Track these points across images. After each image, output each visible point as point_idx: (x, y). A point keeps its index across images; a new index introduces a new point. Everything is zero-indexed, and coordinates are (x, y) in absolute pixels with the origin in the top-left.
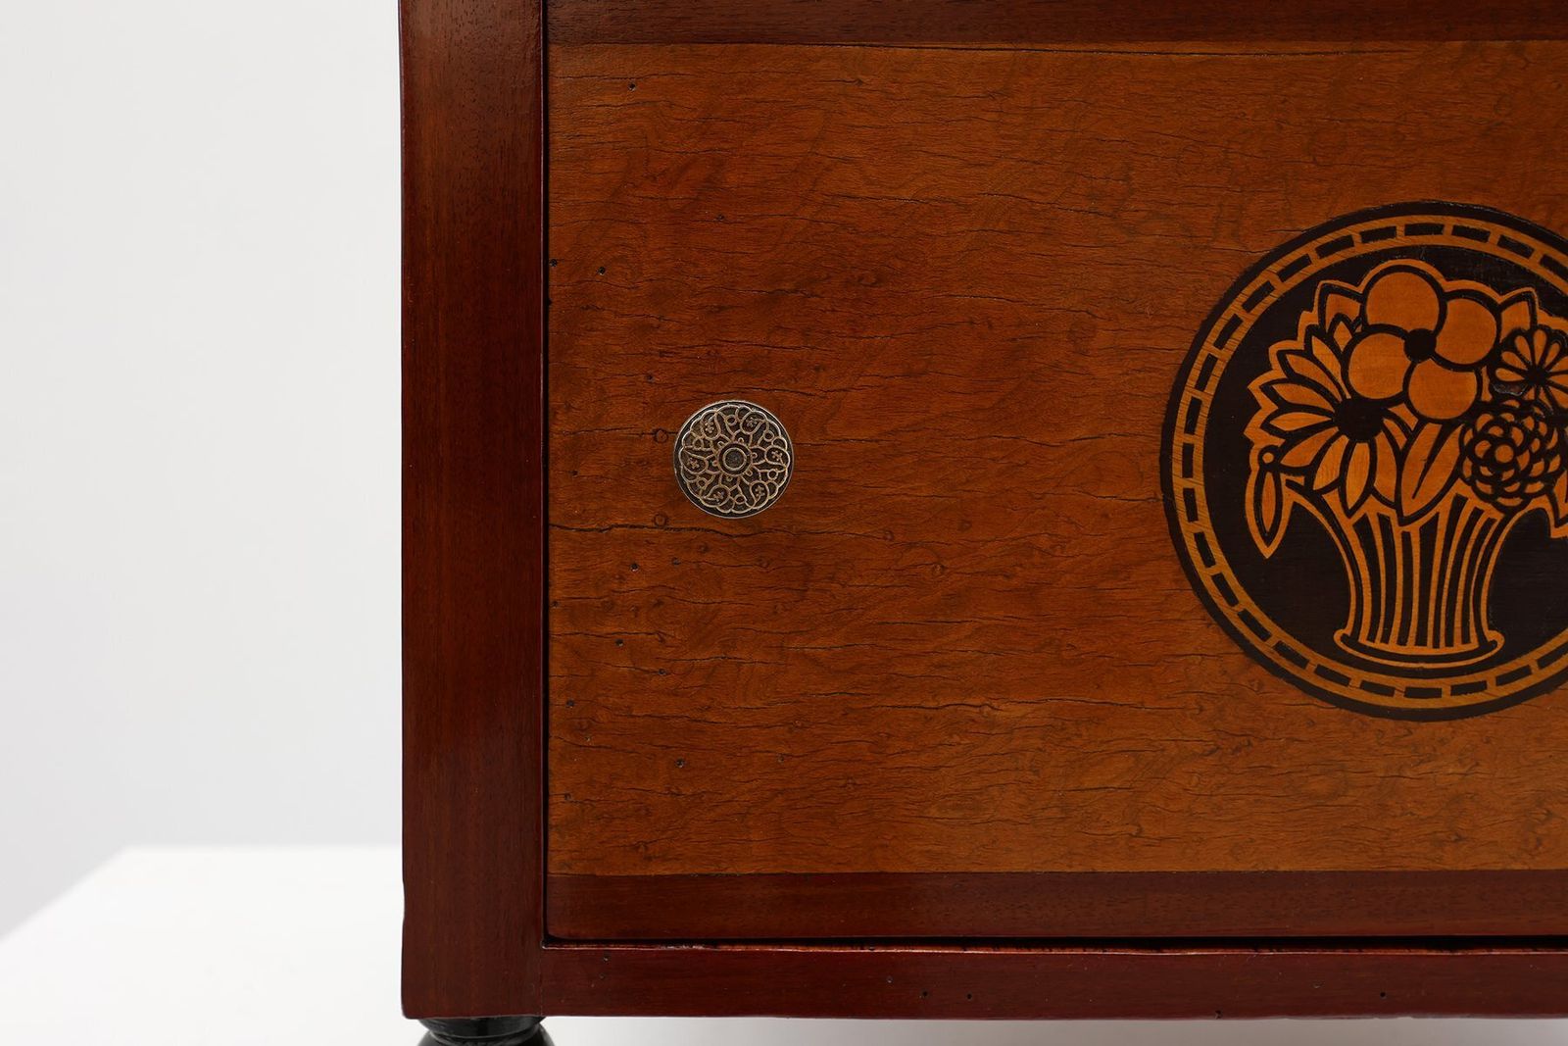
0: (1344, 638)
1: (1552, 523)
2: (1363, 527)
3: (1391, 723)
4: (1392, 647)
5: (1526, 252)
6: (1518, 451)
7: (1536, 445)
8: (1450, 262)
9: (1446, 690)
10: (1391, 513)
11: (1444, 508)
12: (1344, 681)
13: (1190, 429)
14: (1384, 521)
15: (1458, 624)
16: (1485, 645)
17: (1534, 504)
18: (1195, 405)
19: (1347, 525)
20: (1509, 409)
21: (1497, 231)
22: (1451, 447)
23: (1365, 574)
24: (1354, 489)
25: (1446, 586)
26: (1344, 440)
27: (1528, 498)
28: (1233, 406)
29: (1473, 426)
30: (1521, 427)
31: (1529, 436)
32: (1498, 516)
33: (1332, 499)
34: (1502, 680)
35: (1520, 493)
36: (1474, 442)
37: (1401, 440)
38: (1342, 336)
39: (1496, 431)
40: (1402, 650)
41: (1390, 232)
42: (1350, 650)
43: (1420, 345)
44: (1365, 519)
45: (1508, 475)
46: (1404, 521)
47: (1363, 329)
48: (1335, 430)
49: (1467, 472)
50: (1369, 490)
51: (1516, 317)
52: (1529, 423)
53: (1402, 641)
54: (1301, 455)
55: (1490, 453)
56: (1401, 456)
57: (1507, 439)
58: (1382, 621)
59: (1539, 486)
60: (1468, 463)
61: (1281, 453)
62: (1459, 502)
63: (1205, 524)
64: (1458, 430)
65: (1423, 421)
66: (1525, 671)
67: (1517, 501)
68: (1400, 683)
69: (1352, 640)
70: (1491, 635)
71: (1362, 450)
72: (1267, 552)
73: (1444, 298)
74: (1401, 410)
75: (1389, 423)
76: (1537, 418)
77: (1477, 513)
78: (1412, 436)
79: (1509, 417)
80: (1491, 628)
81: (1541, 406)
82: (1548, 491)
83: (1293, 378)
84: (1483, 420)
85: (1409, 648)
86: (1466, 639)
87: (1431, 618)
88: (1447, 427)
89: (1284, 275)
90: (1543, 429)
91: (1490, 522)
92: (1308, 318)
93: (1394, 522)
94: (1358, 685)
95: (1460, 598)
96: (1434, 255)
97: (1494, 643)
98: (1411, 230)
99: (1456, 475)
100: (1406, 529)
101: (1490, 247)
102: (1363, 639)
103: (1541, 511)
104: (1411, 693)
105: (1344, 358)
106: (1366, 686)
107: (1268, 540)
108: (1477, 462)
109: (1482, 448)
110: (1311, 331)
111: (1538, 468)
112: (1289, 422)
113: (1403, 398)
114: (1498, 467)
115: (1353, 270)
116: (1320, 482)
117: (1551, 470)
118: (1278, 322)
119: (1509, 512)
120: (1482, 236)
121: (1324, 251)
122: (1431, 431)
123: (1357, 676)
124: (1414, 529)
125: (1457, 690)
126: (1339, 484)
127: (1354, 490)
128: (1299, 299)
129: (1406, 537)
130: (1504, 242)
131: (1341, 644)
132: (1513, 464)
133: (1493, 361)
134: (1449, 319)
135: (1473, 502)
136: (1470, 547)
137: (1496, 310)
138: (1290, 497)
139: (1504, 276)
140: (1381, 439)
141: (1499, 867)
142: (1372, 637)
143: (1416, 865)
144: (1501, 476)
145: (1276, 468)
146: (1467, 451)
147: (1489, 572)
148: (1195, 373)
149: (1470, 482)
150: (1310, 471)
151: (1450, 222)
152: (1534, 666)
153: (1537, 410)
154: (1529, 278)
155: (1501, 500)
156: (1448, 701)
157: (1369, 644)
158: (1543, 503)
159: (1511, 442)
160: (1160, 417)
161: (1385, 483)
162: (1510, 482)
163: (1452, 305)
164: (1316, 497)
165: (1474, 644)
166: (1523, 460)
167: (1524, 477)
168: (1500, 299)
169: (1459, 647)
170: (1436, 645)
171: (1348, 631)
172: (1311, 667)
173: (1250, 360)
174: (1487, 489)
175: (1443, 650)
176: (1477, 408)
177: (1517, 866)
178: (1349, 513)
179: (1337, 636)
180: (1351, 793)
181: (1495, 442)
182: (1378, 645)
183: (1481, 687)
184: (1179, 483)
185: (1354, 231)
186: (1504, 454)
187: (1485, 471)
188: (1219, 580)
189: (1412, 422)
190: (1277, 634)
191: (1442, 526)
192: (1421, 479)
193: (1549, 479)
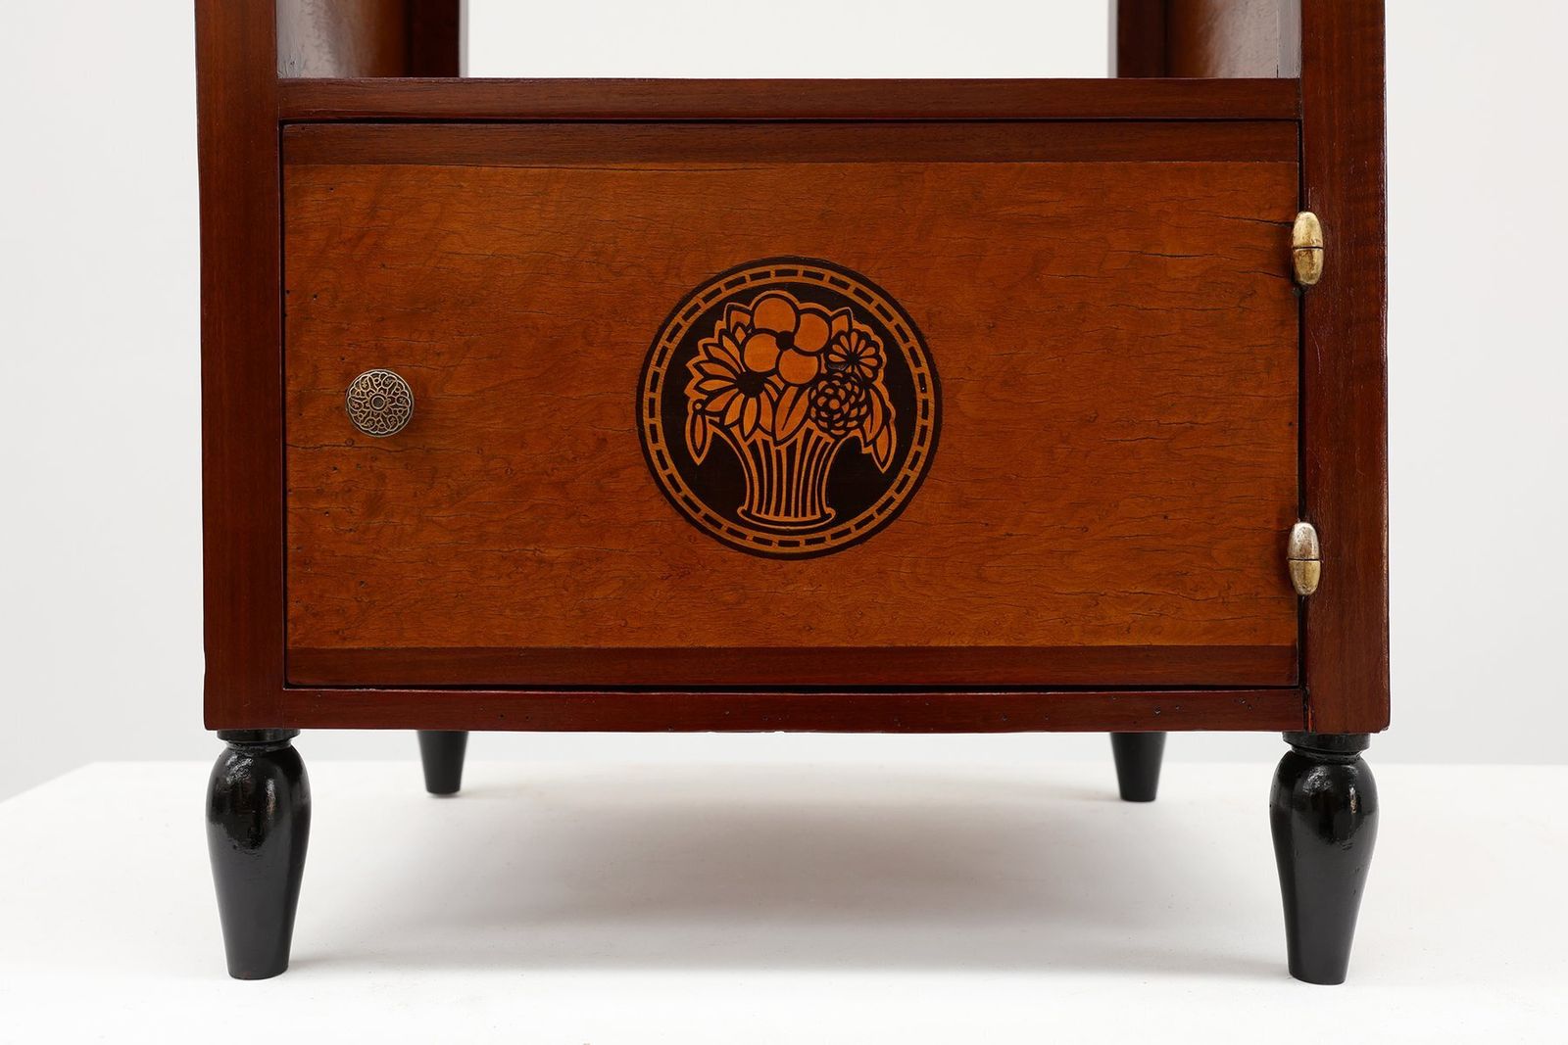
0: (743, 512)
1: (863, 445)
2: (753, 447)
3: (771, 561)
4: (771, 517)
5: (845, 286)
6: (842, 403)
7: (853, 399)
8: (803, 292)
9: (803, 542)
10: (770, 439)
11: (800, 436)
12: (743, 537)
13: (653, 389)
14: (766, 443)
15: (809, 504)
16: (825, 516)
17: (852, 434)
18: (656, 375)
19: (744, 446)
20: (837, 378)
21: (828, 274)
22: (804, 401)
23: (755, 475)
24: (748, 425)
25: (802, 481)
26: (742, 396)
27: (848, 430)
28: (678, 376)
29: (817, 389)
30: (845, 389)
31: (849, 394)
32: (832, 441)
33: (735, 430)
34: (835, 536)
35: (844, 427)
36: (817, 397)
37: (775, 397)
38: (740, 335)
39: (830, 391)
40: (776, 519)
41: (767, 275)
42: (747, 519)
43: (785, 341)
44: (754, 442)
45: (838, 416)
46: (777, 443)
47: (752, 331)
48: (737, 390)
49: (813, 415)
50: (757, 425)
51: (840, 324)
52: (849, 386)
53: (777, 513)
54: (717, 405)
55: (826, 404)
56: (775, 406)
57: (836, 396)
58: (765, 502)
59: (855, 423)
60: (813, 410)
61: (705, 403)
62: (809, 432)
63: (662, 445)
64: (808, 391)
65: (788, 385)
66: (847, 532)
67: (842, 432)
68: (777, 538)
69: (747, 513)
70: (828, 510)
71: (752, 401)
72: (699, 461)
73: (798, 313)
74: (774, 379)
75: (767, 386)
76: (853, 384)
77: (819, 439)
78: (781, 394)
79: (837, 383)
80: (828, 506)
81: (856, 376)
82: (860, 426)
83: (712, 360)
84: (822, 385)
85: (782, 518)
86: (813, 512)
87: (793, 500)
88: (802, 388)
89: (706, 299)
90: (857, 389)
91: (827, 444)
92: (720, 325)
93: (771, 444)
94: (751, 539)
95: (810, 489)
96: (793, 288)
97: (830, 515)
98: (779, 273)
99: (807, 416)
100: (779, 448)
101: (825, 284)
102: (754, 513)
103: (856, 439)
104: (782, 544)
105: (741, 348)
106: (756, 539)
107: (699, 456)
108: (819, 409)
109: (822, 401)
110: (722, 332)
111: (854, 412)
112: (712, 385)
113: (776, 371)
114: (832, 412)
115: (746, 296)
116: (728, 421)
117: (862, 414)
118: (703, 327)
119: (837, 438)
120: (820, 277)
121: (729, 285)
122: (792, 391)
123: (751, 534)
124: (783, 448)
125: (809, 542)
126: (740, 422)
127: (748, 427)
128: (716, 313)
129: (778, 453)
130: (832, 280)
131: (742, 516)
132: (840, 410)
133: (827, 349)
134: (801, 325)
135: (817, 433)
136: (815, 459)
137: (829, 320)
138: (711, 429)
139: (833, 300)
140: (763, 395)
141: (833, 645)
142: (759, 511)
143: (785, 644)
144: (833, 417)
145: (703, 412)
146: (813, 403)
147: (827, 474)
148: (655, 357)
149: (815, 421)
150: (722, 414)
151: (801, 268)
152: (853, 528)
153: (853, 379)
154: (847, 301)
155: (832, 431)
156: (804, 548)
157: (758, 515)
158: (857, 433)
159: (839, 398)
160: (636, 382)
161: (766, 421)
162: (838, 421)
163: (803, 317)
164: (726, 430)
165: (818, 515)
166: (846, 408)
167: (846, 418)
168: (831, 314)
169: (809, 517)
170: (796, 516)
171: (745, 507)
172: (724, 528)
173: (688, 348)
174: (825, 425)
175: (800, 519)
176: (819, 377)
177: (845, 645)
178: (746, 439)
179: (739, 511)
180: (748, 602)
181: (829, 397)
182: (763, 515)
183: (822, 540)
184: (647, 421)
185: (746, 274)
186: (834, 404)
187: (823, 414)
188: (671, 477)
189: (781, 386)
190: (705, 509)
191: (799, 446)
192: (787, 419)
193: (860, 419)
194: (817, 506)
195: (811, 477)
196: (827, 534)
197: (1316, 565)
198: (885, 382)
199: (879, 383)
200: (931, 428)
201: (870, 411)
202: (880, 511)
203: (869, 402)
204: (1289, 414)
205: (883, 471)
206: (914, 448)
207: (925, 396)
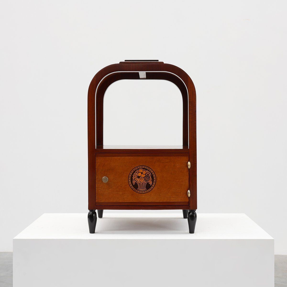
3: (140, 194)
4: (140, 190)
5: (147, 168)
8: (144, 169)
12: (138, 191)
13: (130, 178)
14: (140, 183)
16: (145, 190)
18: (130, 176)
19: (138, 183)
21: (146, 167)
23: (139, 186)
28: (132, 176)
31: (148, 178)
33: (137, 181)
38: (138, 173)
41: (140, 167)
43: (142, 173)
47: (139, 172)
48: (137, 178)
51: (147, 172)
54: (135, 179)
56: (141, 179)
61: (134, 179)
62: (144, 182)
63: (130, 183)
69: (138, 189)
71: (139, 179)
73: (143, 171)
74: (141, 177)
78: (141, 178)
80: (146, 188)
81: (148, 176)
83: (135, 175)
88: (143, 178)
89: (135, 169)
92: (136, 172)
95: (144, 187)
96: (142, 168)
98: (141, 167)
99: (144, 180)
101: (145, 168)
104: (142, 192)
105: (138, 174)
107: (134, 184)
109: (145, 179)
112: (135, 177)
113: (141, 176)
115: (138, 169)
118: (134, 172)
119: (147, 182)
120: (145, 167)
121: (137, 168)
124: (142, 183)
125: (144, 192)
126: (138, 181)
128: (135, 171)
130: (146, 168)
133: (146, 174)
136: (145, 184)
137: (146, 171)
138: (135, 181)
139: (146, 169)
141: (146, 202)
143: (142, 201)
145: (134, 180)
146: (144, 179)
147: (146, 186)
150: (136, 180)
151: (143, 166)
152: (148, 191)
154: (147, 169)
158: (148, 182)
160: (128, 177)
161: (140, 181)
167: (147, 180)
172: (136, 191)
173: (133, 174)
175: (143, 190)
176: (145, 177)
180: (138, 198)
184: (129, 181)
185: (138, 167)
186: (146, 179)
188: (131, 186)
190: (134, 189)
193: (149, 180)
197: (190, 194)
198: (151, 177)
199: (150, 177)
200: (155, 181)
201: (150, 180)
202: (151, 189)
203: (149, 179)
204: (188, 180)
205: (151, 185)
206: (154, 183)
207: (155, 178)
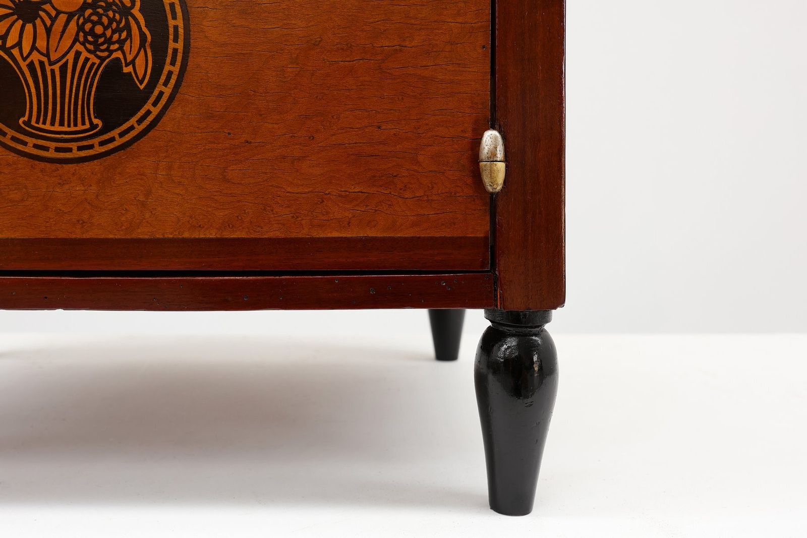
0: (24, 122)
1: (124, 65)
2: (31, 66)
3: (48, 165)
4: (48, 127)
6: (106, 28)
7: (114, 25)
9: (75, 148)
10: (45, 59)
11: (71, 57)
12: (25, 144)
14: (42, 64)
15: (79, 116)
16: (93, 126)
17: (114, 55)
19: (24, 65)
20: (101, 7)
22: (73, 26)
23: (33, 90)
24: (26, 47)
25: (73, 96)
26: (20, 22)
27: (111, 52)
29: (84, 16)
30: (107, 16)
31: (111, 21)
32: (97, 61)
33: (15, 52)
34: (102, 144)
35: (107, 49)
36: (84, 24)
37: (48, 23)
39: (94, 18)
40: (52, 129)
42: (27, 128)
44: (32, 62)
45: (101, 40)
46: (51, 64)
48: (15, 17)
49: (81, 39)
50: (34, 48)
53: (53, 124)
55: (92, 29)
56: (48, 31)
57: (100, 22)
58: (42, 114)
59: (116, 46)
60: (81, 34)
62: (78, 54)
64: (76, 18)
65: (59, 13)
66: (112, 140)
67: (106, 54)
68: (53, 145)
69: (28, 123)
70: (96, 121)
71: (29, 27)
74: (47, 7)
75: (41, 13)
76: (114, 11)
77: (87, 59)
78: (53, 20)
79: (100, 11)
80: (95, 117)
81: (116, 5)
82: (121, 49)
84: (88, 12)
85: (57, 128)
86: (83, 123)
87: (66, 112)
88: (71, 16)
90: (117, 17)
91: (93, 64)
93: (46, 64)
94: (32, 145)
95: (80, 102)
97: (97, 125)
99: (76, 40)
100: (53, 67)
102: (33, 123)
103: (118, 59)
104: (58, 150)
106: (35, 146)
108: (86, 34)
109: (88, 26)
111: (116, 36)
113: (48, 1)
114: (96, 37)
116: (9, 43)
117: (122, 38)
119: (102, 59)
122: (63, 18)
123: (31, 141)
124: (56, 68)
125: (80, 149)
126: (19, 44)
127: (26, 49)
129: (53, 71)
131: (23, 126)
132: (104, 35)
135: (85, 54)
136: (84, 77)
140: (38, 21)
141: (103, 237)
142: (37, 122)
143: (61, 235)
144: (98, 41)
146: (80, 28)
147: (94, 89)
149: (83, 44)
150: (4, 38)
152: (117, 137)
153: (114, 7)
155: (98, 53)
156: (76, 154)
157: (37, 125)
158: (119, 54)
159: (102, 24)
161: (41, 44)
162: (102, 44)
164: (8, 51)
165: (87, 126)
166: (109, 33)
167: (109, 41)
169: (80, 127)
170: (69, 126)
171: (26, 118)
172: (9, 136)
174: (91, 47)
175: (73, 129)
176: (85, 6)
177: (111, 236)
178: (24, 59)
179: (21, 121)
180: (30, 199)
181: (94, 24)
182: (41, 126)
183: (91, 147)
186: (99, 30)
187: (90, 38)
189: (53, 13)
191: (70, 66)
192: (59, 42)
193: (121, 42)
194: (86, 118)
195: (81, 93)
196: (96, 141)
197: (501, 166)
198: (140, 10)
199: (136, 11)
200: (181, 50)
201: (129, 35)
202: (140, 122)
203: (128, 27)
204: (482, 39)
205: (142, 87)
206: (167, 68)
207: (176, 22)
